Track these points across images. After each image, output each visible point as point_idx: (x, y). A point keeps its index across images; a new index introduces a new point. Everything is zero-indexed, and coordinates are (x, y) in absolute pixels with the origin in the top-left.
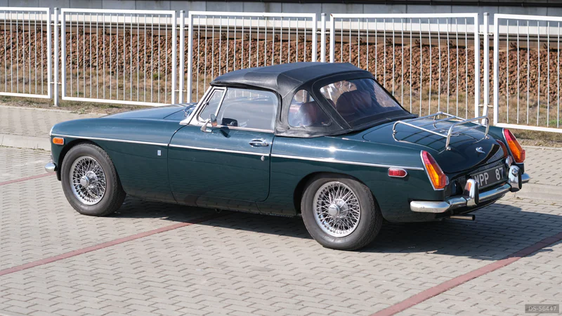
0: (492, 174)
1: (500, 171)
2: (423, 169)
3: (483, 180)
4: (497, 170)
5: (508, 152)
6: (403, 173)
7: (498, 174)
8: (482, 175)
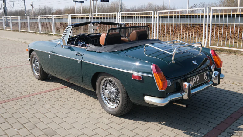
0: (202, 77)
1: (207, 75)
2: (152, 76)
3: (195, 81)
4: (205, 74)
5: (213, 62)
6: (140, 77)
7: (205, 76)
8: (195, 78)
